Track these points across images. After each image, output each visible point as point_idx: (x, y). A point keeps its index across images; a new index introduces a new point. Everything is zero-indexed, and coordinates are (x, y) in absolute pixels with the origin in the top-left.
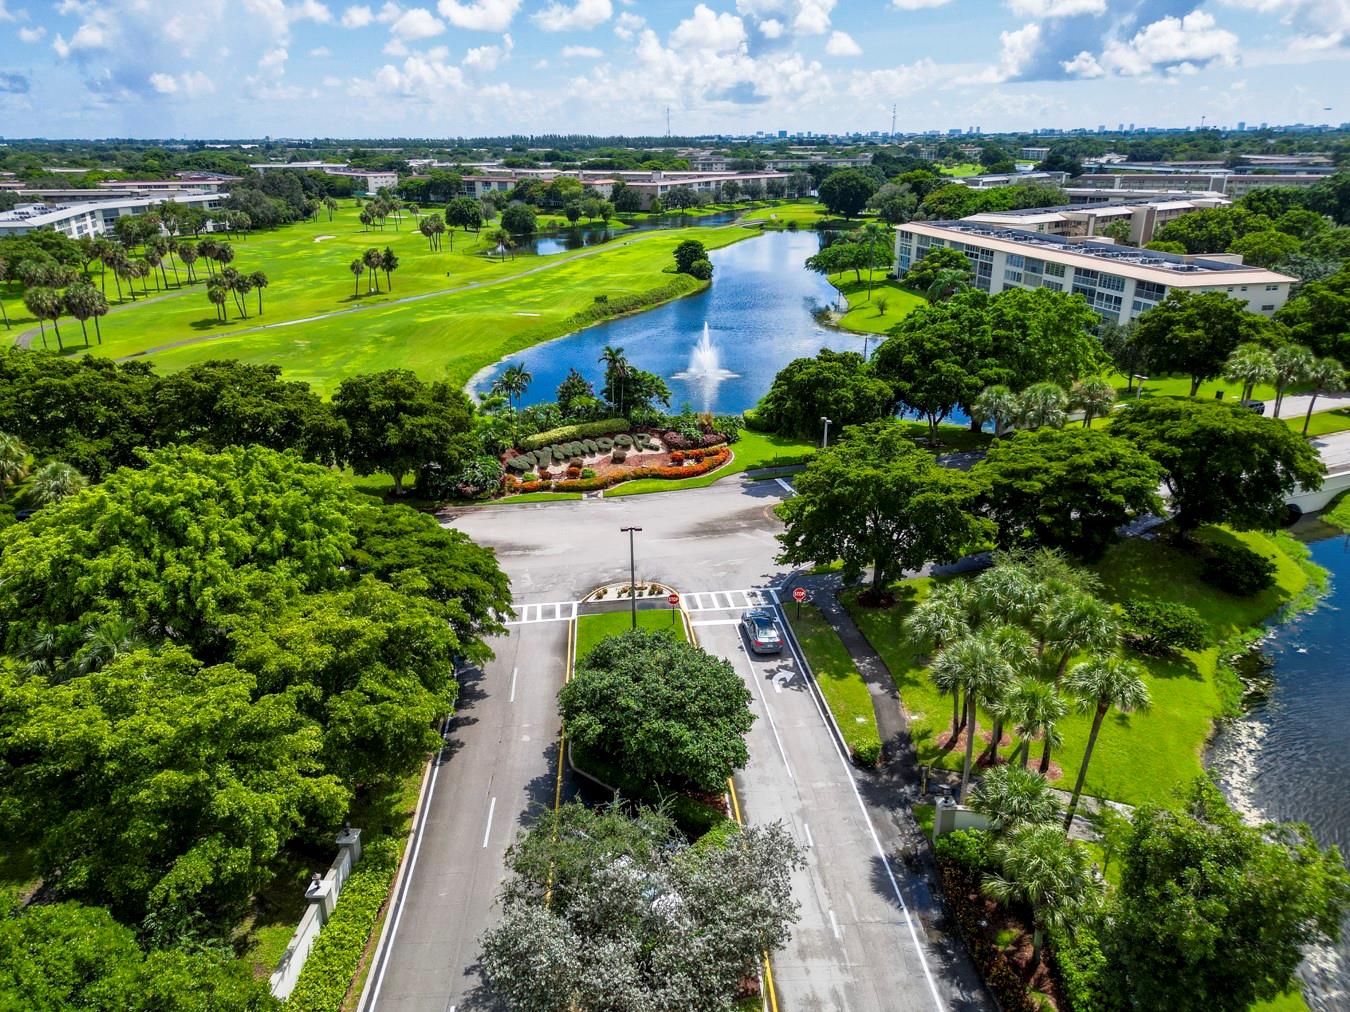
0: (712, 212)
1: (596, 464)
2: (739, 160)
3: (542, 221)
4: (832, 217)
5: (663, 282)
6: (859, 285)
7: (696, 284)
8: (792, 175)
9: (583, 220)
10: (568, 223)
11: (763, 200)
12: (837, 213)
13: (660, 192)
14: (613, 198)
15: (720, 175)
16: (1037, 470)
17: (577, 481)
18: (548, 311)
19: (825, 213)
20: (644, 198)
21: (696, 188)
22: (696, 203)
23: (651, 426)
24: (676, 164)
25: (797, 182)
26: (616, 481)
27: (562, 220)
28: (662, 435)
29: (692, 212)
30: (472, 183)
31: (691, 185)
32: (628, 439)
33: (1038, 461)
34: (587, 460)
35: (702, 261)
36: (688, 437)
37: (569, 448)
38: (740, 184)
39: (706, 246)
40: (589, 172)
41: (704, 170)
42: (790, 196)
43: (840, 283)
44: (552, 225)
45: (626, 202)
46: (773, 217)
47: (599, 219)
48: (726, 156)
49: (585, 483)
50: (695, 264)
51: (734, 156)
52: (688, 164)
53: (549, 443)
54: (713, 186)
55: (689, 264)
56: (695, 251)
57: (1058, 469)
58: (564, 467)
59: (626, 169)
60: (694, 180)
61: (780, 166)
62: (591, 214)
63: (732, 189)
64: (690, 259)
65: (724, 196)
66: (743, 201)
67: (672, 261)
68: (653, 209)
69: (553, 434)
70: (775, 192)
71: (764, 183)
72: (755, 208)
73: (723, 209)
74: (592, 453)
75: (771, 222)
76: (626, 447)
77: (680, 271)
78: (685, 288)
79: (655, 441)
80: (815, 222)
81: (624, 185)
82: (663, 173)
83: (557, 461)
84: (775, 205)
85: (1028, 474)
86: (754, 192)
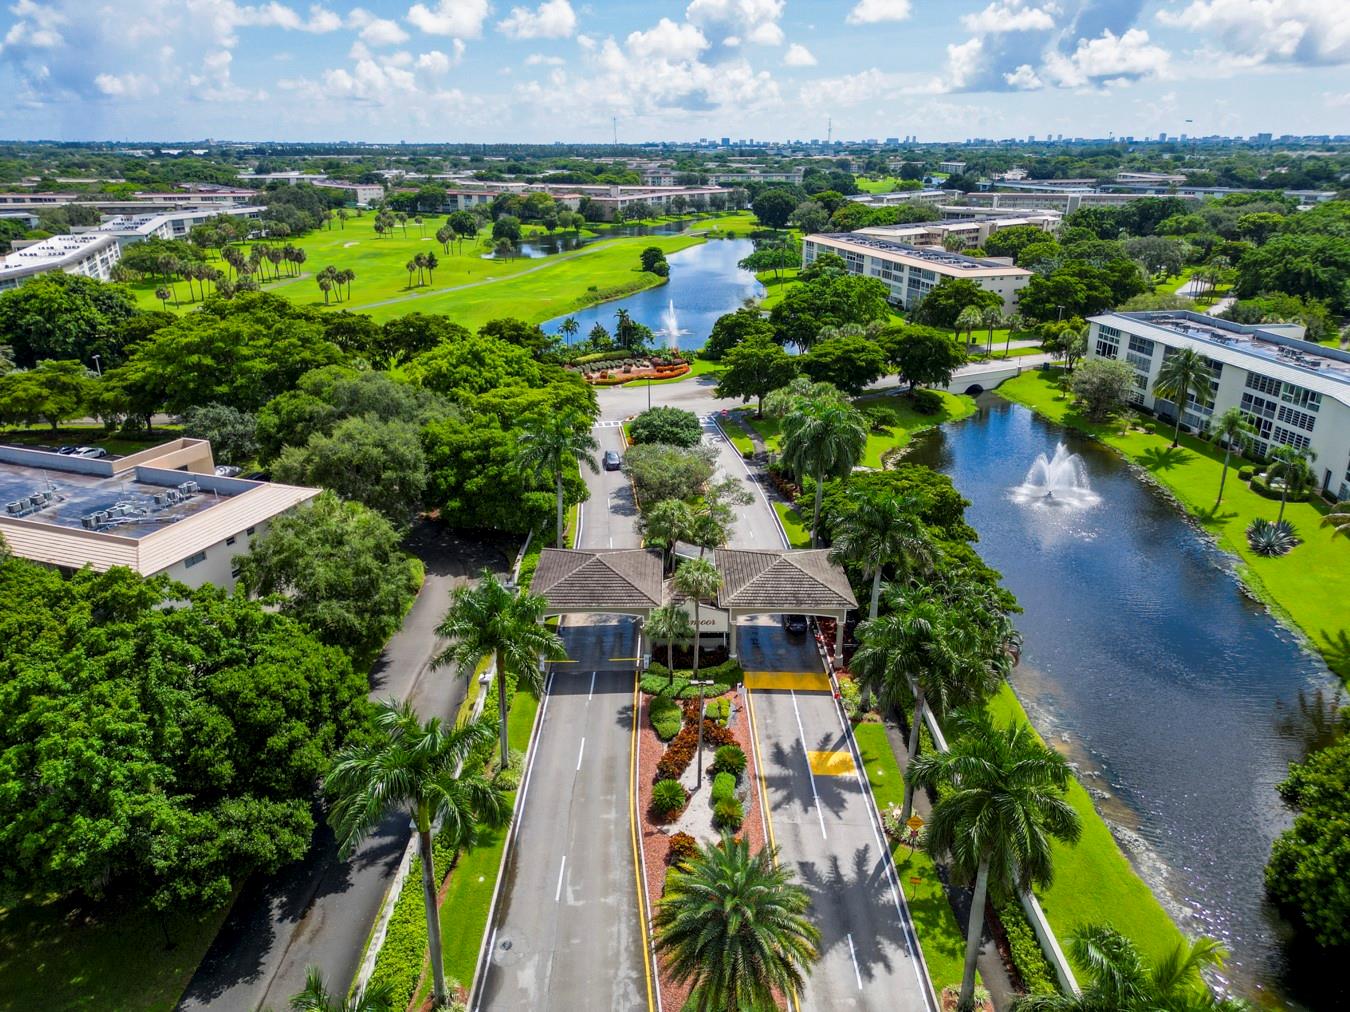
0: (664, 223)
1: (615, 373)
2: (685, 173)
3: (526, 229)
4: (763, 228)
5: (635, 277)
6: (777, 280)
7: (658, 280)
8: (731, 190)
9: (559, 230)
10: (546, 232)
11: (707, 212)
12: (767, 225)
13: (620, 206)
14: (581, 210)
15: (669, 190)
16: (830, 353)
17: (607, 380)
18: (557, 297)
19: (757, 225)
20: (607, 210)
21: (650, 202)
22: (651, 215)
23: (644, 355)
24: (628, 178)
25: (735, 196)
26: (628, 380)
27: (542, 229)
28: (650, 360)
29: (648, 222)
30: (455, 196)
31: (645, 199)
32: (632, 361)
33: (831, 350)
34: (610, 372)
35: (662, 263)
36: (666, 359)
37: (599, 365)
38: (687, 199)
39: (664, 252)
40: (554, 186)
41: (654, 184)
42: (729, 208)
43: (764, 278)
44: (534, 234)
45: (592, 213)
46: (715, 228)
47: (572, 229)
48: (673, 169)
49: (611, 381)
50: (657, 265)
51: (680, 169)
52: (639, 177)
53: (588, 362)
54: (664, 200)
55: (652, 266)
56: (656, 256)
57: (838, 353)
58: (597, 374)
59: (586, 183)
60: (646, 194)
61: (722, 180)
62: (565, 224)
63: (680, 203)
64: (652, 261)
65: (674, 209)
66: (689, 213)
67: (639, 263)
68: (616, 220)
69: (591, 357)
70: (717, 204)
71: (707, 198)
72: (700, 219)
73: (672, 220)
74: (612, 368)
75: (714, 232)
76: (631, 365)
77: (645, 270)
78: (650, 282)
79: (646, 363)
80: (749, 232)
81: (589, 199)
82: (620, 187)
83: (593, 371)
84: (718, 216)
85: (826, 355)
86: (698, 205)
